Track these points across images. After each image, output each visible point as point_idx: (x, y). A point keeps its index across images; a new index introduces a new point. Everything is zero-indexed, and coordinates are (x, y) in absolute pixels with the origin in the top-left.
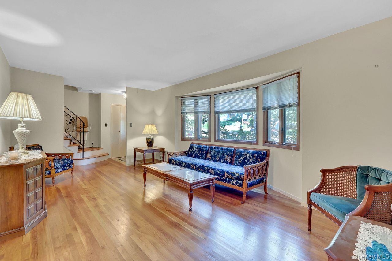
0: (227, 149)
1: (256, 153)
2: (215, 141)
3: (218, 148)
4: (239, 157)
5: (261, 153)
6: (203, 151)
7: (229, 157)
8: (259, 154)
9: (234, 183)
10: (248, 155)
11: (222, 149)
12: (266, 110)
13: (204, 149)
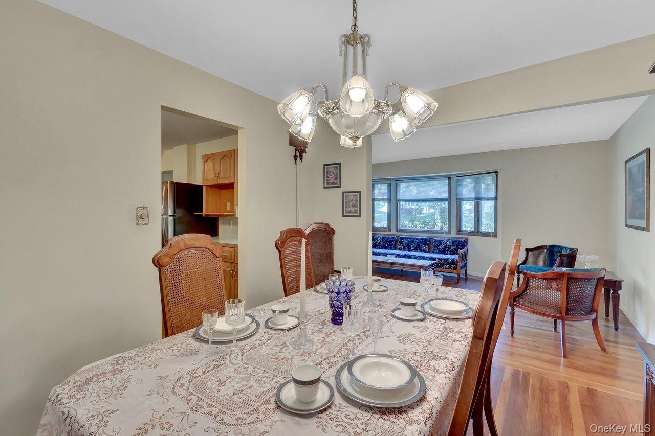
0: (422, 239)
1: (456, 241)
2: (397, 231)
3: (411, 238)
4: (438, 246)
5: (461, 241)
6: (391, 241)
7: (427, 246)
8: (460, 242)
9: (447, 267)
10: (448, 243)
11: (416, 239)
12: (459, 201)
13: (392, 239)
